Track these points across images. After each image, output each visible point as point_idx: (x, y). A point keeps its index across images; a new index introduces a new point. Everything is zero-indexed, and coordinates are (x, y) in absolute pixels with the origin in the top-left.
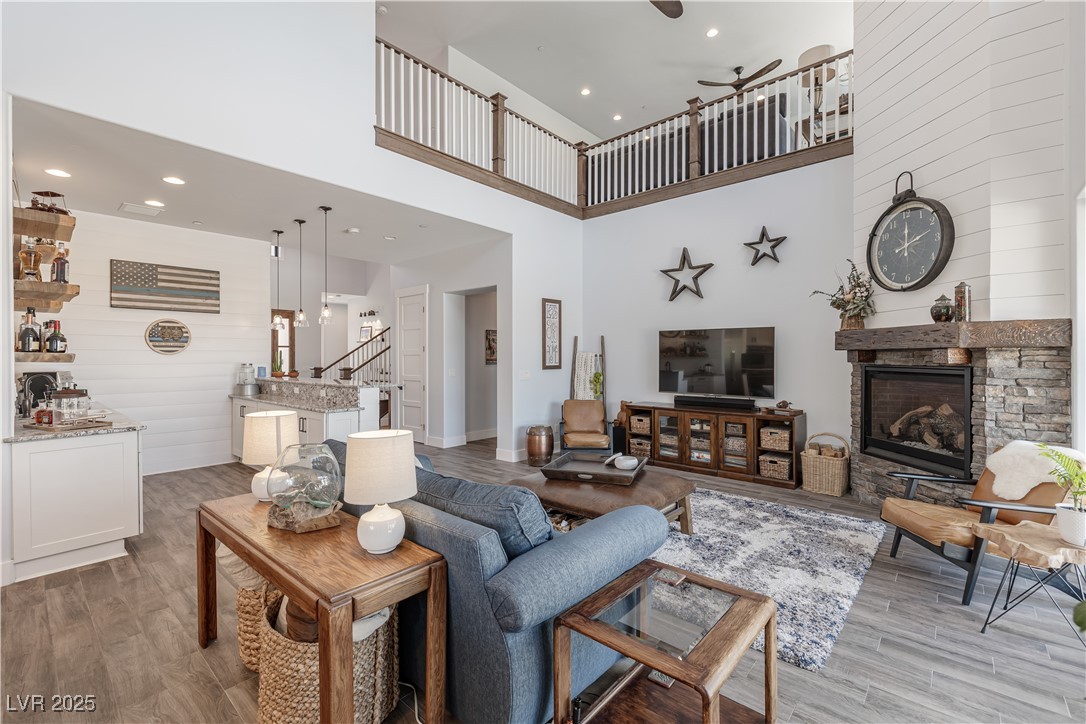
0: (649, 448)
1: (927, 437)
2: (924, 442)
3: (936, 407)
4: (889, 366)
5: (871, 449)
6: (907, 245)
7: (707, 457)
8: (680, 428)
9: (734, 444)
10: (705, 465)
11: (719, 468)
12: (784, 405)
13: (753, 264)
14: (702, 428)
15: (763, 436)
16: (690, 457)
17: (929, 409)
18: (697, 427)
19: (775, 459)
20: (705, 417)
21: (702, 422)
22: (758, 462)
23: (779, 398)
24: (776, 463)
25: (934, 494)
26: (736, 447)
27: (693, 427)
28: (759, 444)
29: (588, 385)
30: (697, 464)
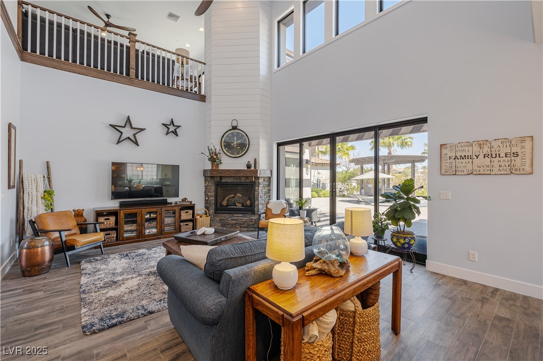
0: (115, 235)
1: (237, 204)
2: (236, 206)
3: (235, 195)
4: (227, 182)
5: (218, 212)
6: (235, 143)
7: (155, 231)
8: (139, 219)
9: (168, 220)
10: (154, 235)
11: (161, 235)
12: (184, 200)
13: (166, 135)
14: (150, 216)
15: (182, 214)
16: (145, 233)
17: (233, 195)
18: (148, 216)
19: (187, 223)
20: (154, 210)
21: (150, 213)
22: (180, 226)
23: (182, 196)
24: (188, 225)
25: (243, 220)
26: (169, 222)
27: (146, 217)
28: (180, 218)
29: (40, 200)
30: (149, 236)
